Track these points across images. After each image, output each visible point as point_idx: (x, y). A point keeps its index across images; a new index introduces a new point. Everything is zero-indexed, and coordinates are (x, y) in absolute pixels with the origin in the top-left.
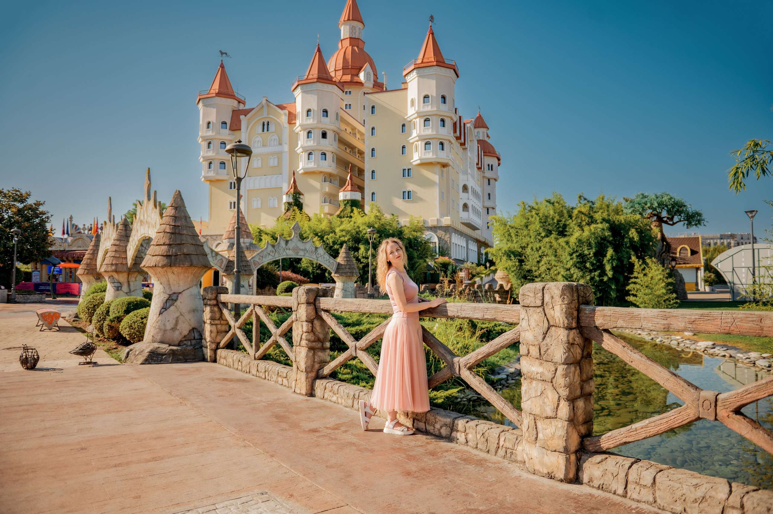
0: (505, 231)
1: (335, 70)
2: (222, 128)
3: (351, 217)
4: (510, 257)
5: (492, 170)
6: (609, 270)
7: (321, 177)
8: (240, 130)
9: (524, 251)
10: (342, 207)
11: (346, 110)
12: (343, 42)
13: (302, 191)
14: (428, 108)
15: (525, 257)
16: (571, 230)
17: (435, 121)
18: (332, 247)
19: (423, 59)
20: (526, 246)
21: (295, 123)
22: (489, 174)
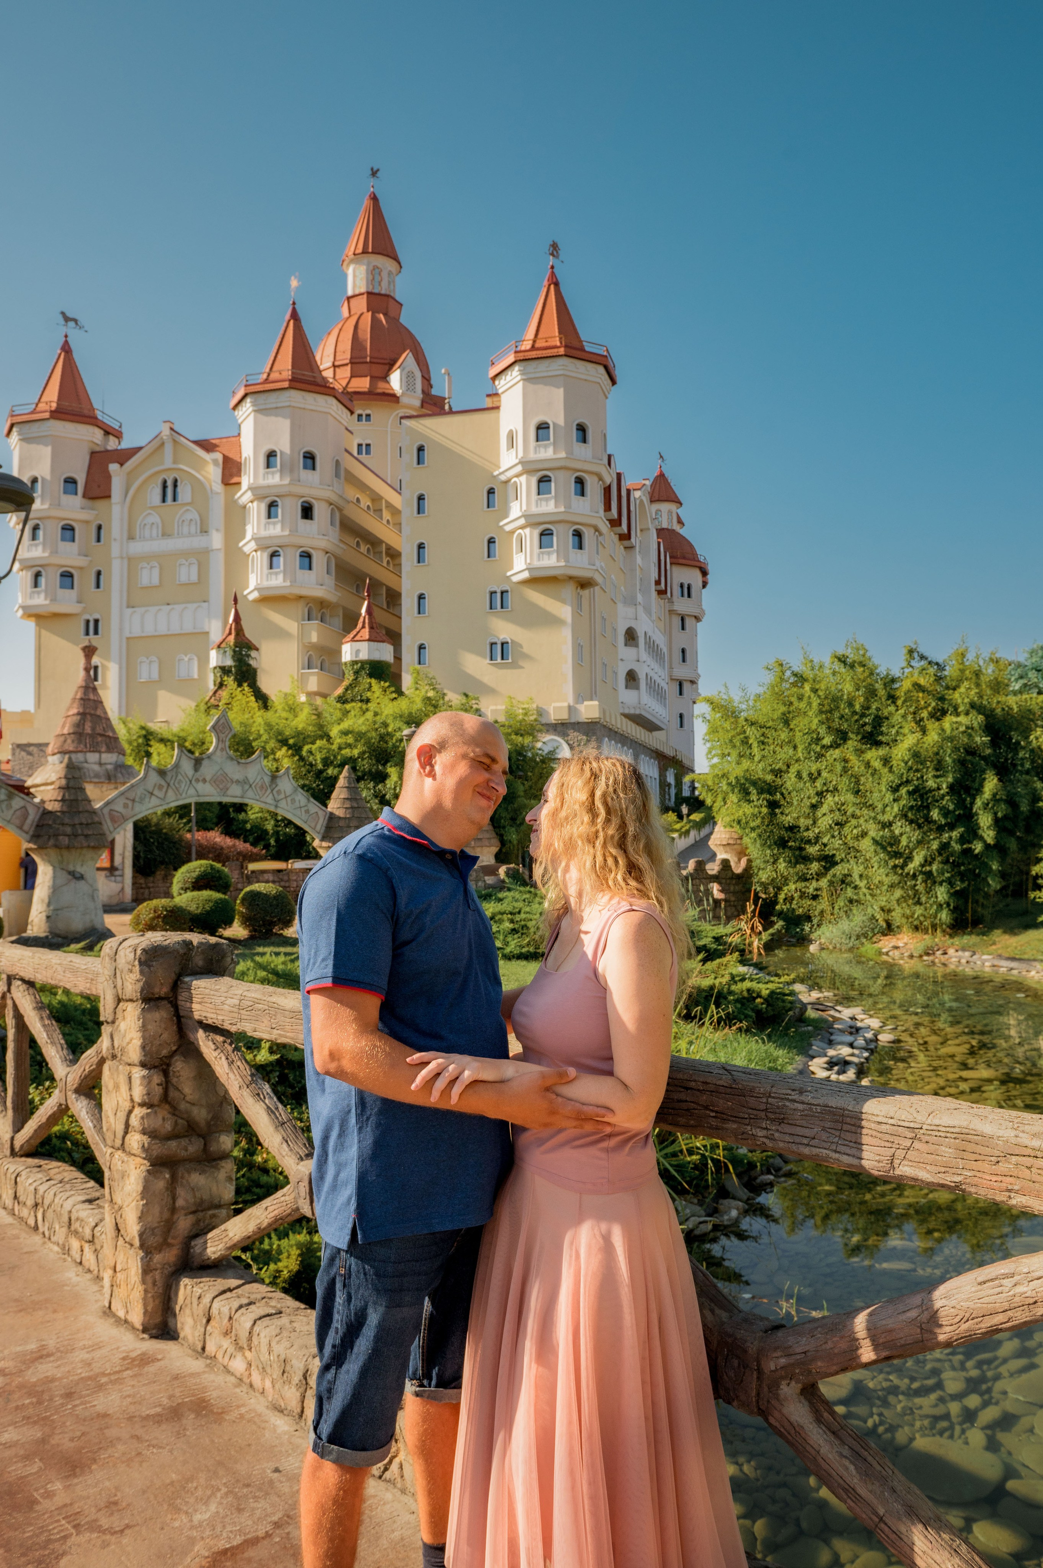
0: (733, 733)
1: (334, 366)
2: (65, 492)
3: (368, 701)
4: (748, 794)
5: (689, 596)
6: (988, 828)
7: (301, 609)
8: (109, 497)
9: (779, 781)
10: (349, 677)
11: (359, 457)
12: (352, 301)
13: (254, 641)
14: (547, 453)
15: (782, 794)
16: (894, 731)
17: (563, 482)
18: (321, 772)
19: (534, 341)
20: (784, 768)
21: (239, 483)
22: (682, 605)
